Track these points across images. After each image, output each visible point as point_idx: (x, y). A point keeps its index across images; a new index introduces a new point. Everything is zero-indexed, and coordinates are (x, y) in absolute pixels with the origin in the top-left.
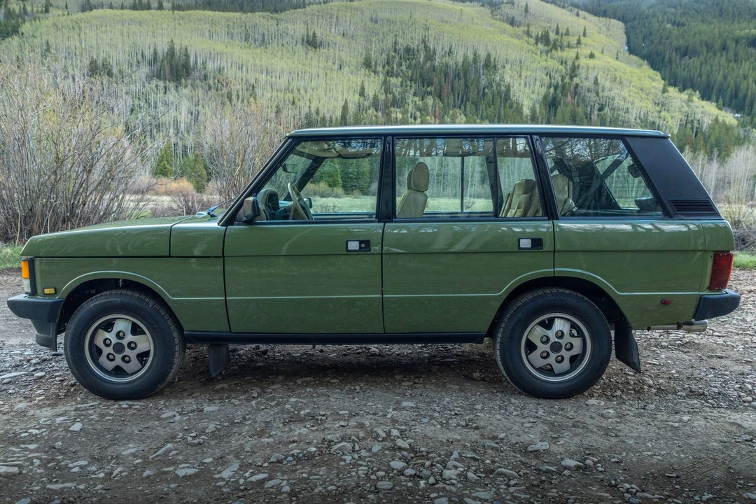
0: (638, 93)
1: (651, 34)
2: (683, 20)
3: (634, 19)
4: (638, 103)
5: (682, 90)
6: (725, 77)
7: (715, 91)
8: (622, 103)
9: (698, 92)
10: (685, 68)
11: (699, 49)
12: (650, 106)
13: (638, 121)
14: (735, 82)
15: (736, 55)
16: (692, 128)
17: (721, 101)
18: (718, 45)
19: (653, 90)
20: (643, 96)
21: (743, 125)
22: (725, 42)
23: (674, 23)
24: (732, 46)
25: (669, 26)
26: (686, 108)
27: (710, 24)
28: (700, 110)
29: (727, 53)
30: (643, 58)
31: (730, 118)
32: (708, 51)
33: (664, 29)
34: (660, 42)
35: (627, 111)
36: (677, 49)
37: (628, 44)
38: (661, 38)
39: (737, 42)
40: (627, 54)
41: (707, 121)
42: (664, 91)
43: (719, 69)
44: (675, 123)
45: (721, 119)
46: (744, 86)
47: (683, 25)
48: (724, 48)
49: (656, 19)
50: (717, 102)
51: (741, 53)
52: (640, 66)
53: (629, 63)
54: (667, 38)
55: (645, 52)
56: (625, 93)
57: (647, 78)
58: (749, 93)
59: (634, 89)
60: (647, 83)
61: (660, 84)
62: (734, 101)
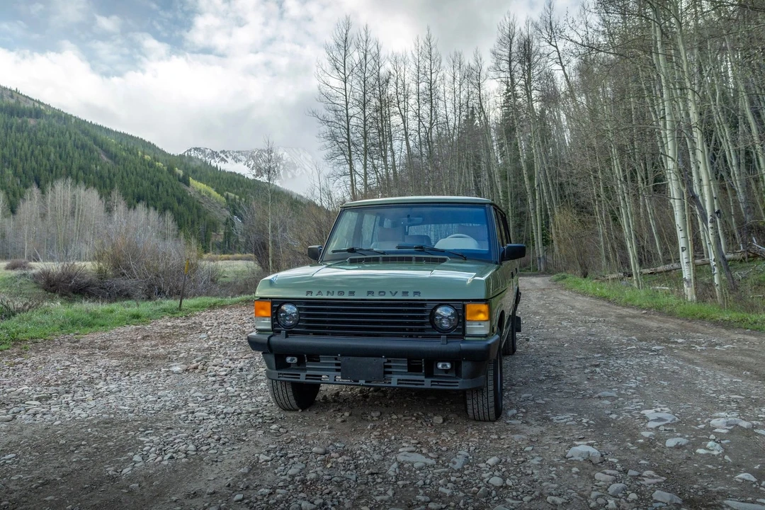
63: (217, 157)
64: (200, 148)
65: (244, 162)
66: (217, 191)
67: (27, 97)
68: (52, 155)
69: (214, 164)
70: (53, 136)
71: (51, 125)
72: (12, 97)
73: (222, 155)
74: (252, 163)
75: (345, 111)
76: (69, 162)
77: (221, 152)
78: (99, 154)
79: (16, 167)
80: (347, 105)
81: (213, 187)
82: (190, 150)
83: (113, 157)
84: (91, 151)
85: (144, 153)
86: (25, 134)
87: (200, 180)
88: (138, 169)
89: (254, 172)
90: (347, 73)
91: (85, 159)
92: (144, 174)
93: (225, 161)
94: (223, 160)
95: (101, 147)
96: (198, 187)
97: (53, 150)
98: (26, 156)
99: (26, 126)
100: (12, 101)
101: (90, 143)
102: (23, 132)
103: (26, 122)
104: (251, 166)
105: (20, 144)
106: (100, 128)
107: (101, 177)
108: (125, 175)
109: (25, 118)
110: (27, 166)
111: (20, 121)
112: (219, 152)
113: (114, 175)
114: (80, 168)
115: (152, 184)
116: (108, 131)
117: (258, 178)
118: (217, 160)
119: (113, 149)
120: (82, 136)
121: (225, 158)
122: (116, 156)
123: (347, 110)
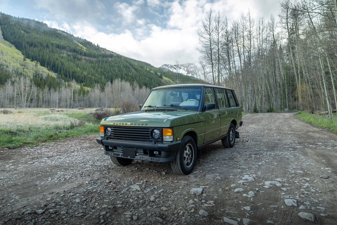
0: (12, 59)
1: (14, 33)
2: (29, 31)
3: (5, 24)
4: (12, 64)
5: (32, 60)
6: (49, 58)
7: (46, 63)
8: (4, 62)
9: (39, 62)
10: (32, 52)
11: (37, 44)
12: (19, 66)
13: (14, 72)
14: (53, 61)
15: (52, 50)
16: (39, 77)
17: (49, 67)
18: (45, 44)
19: (19, 59)
20: (15, 61)
21: (58, 78)
22: (48, 44)
23: (25, 31)
24: (50, 46)
25: (22, 32)
26: (35, 69)
27: (41, 35)
28: (41, 70)
29: (49, 48)
30: (12, 43)
31: (53, 75)
32: (41, 46)
33: (21, 32)
34: (19, 38)
35: (7, 67)
36: (28, 43)
37: (3, 35)
38: (20, 36)
39: (52, 45)
40: (3, 40)
41: (45, 76)
42: (24, 60)
43: (46, 54)
44: (31, 74)
45: (50, 75)
46: (57, 63)
47: (29, 33)
48: (47, 46)
49: (16, 27)
50: (47, 67)
51: (54, 49)
52: (11, 47)
53: (5, 44)
54: (23, 37)
55: (12, 40)
56: (5, 58)
57: (15, 53)
58: (59, 66)
59: (10, 57)
60: (16, 55)
61: (22, 57)
62: (54, 68)
64: (166, 65)
65: (183, 69)
66: (172, 80)
67: (109, 50)
68: (116, 71)
69: (171, 70)
70: (117, 64)
71: (116, 60)
72: (104, 51)
74: (186, 69)
75: (210, 47)
76: (122, 72)
77: (174, 66)
78: (131, 69)
79: (105, 75)
80: (211, 44)
81: (171, 79)
82: (163, 66)
83: (136, 70)
84: (129, 68)
85: (146, 68)
86: (108, 64)
87: (166, 76)
88: (145, 74)
89: (186, 72)
90: (211, 32)
91: (127, 71)
92: (146, 75)
95: (132, 66)
96: (166, 79)
97: (117, 68)
98: (108, 71)
99: (108, 61)
100: (104, 52)
101: (128, 65)
102: (107, 63)
103: (108, 59)
105: (106, 67)
106: (132, 59)
107: (132, 77)
108: (140, 76)
109: (108, 58)
110: (109, 75)
111: (106, 59)
113: (137, 76)
114: (125, 74)
115: (149, 79)
116: (135, 61)
117: (188, 75)
118: (173, 68)
119: (136, 67)
120: (126, 63)
121: (176, 68)
122: (137, 69)
123: (211, 46)
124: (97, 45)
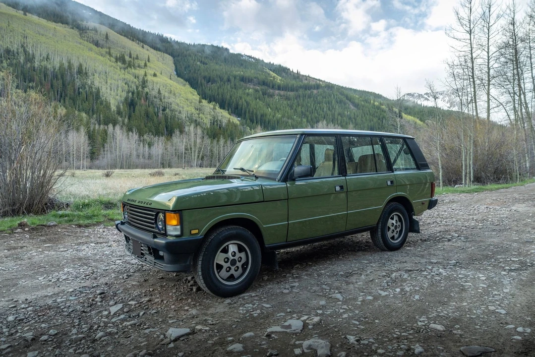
0: (186, 102)
1: (189, 66)
2: (206, 61)
3: (179, 56)
4: (186, 108)
5: (210, 102)
6: (231, 97)
7: (226, 105)
8: (177, 107)
9: (218, 104)
10: (209, 90)
11: (216, 79)
12: (193, 110)
13: (187, 119)
14: (236, 100)
15: (235, 85)
16: (217, 125)
17: (230, 110)
18: (225, 78)
19: (194, 101)
20: (189, 104)
21: (242, 124)
22: (229, 77)
23: (201, 62)
24: (233, 79)
25: (198, 63)
26: (213, 113)
27: (220, 65)
28: (220, 114)
29: (230, 83)
30: (186, 80)
31: (236, 120)
32: (221, 81)
33: (196, 64)
34: (195, 72)
35: (180, 112)
36: (205, 78)
37: (176, 70)
38: (195, 69)
39: (235, 78)
40: (176, 77)
41: (225, 121)
42: (200, 102)
43: (227, 91)
44: (208, 121)
45: (231, 120)
46: (240, 103)
47: (206, 64)
48: (229, 80)
49: (191, 58)
50: (228, 110)
51: (237, 84)
52: (184, 85)
53: (178, 82)
54: (198, 70)
55: (186, 77)
56: (178, 101)
57: (189, 93)
58: (243, 107)
59: (183, 99)
60: (190, 96)
61: (197, 97)
62: (236, 111)
63: (422, 98)
64: (410, 94)
65: (441, 99)
66: (421, 120)
67: (314, 78)
68: (325, 109)
69: (419, 102)
70: (325, 98)
71: (324, 92)
72: (306, 79)
73: (426, 96)
74: (447, 99)
76: (333, 111)
77: (425, 94)
78: (349, 105)
79: (308, 117)
81: (418, 118)
82: (404, 96)
83: (356, 106)
84: (345, 104)
85: (374, 101)
86: (312, 99)
87: (409, 114)
88: (371, 111)
89: (448, 105)
91: (342, 108)
92: (374, 114)
93: (428, 100)
94: (426, 99)
95: (350, 101)
96: (408, 119)
97: (325, 105)
98: (312, 110)
99: (313, 94)
100: (306, 82)
101: (344, 99)
102: (311, 98)
103: (312, 92)
104: (447, 101)
105: (309, 105)
106: (351, 89)
107: (350, 118)
108: (363, 115)
109: (312, 90)
110: (313, 116)
111: (310, 92)
112: (423, 94)
113: (357, 116)
114: (339, 114)
115: (379, 119)
116: (355, 91)
117: (451, 109)
118: (422, 99)
119: (357, 101)
120: (340, 96)
121: (427, 97)
122: (358, 105)
123: (472, 54)
124: (296, 72)
